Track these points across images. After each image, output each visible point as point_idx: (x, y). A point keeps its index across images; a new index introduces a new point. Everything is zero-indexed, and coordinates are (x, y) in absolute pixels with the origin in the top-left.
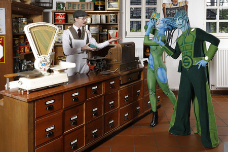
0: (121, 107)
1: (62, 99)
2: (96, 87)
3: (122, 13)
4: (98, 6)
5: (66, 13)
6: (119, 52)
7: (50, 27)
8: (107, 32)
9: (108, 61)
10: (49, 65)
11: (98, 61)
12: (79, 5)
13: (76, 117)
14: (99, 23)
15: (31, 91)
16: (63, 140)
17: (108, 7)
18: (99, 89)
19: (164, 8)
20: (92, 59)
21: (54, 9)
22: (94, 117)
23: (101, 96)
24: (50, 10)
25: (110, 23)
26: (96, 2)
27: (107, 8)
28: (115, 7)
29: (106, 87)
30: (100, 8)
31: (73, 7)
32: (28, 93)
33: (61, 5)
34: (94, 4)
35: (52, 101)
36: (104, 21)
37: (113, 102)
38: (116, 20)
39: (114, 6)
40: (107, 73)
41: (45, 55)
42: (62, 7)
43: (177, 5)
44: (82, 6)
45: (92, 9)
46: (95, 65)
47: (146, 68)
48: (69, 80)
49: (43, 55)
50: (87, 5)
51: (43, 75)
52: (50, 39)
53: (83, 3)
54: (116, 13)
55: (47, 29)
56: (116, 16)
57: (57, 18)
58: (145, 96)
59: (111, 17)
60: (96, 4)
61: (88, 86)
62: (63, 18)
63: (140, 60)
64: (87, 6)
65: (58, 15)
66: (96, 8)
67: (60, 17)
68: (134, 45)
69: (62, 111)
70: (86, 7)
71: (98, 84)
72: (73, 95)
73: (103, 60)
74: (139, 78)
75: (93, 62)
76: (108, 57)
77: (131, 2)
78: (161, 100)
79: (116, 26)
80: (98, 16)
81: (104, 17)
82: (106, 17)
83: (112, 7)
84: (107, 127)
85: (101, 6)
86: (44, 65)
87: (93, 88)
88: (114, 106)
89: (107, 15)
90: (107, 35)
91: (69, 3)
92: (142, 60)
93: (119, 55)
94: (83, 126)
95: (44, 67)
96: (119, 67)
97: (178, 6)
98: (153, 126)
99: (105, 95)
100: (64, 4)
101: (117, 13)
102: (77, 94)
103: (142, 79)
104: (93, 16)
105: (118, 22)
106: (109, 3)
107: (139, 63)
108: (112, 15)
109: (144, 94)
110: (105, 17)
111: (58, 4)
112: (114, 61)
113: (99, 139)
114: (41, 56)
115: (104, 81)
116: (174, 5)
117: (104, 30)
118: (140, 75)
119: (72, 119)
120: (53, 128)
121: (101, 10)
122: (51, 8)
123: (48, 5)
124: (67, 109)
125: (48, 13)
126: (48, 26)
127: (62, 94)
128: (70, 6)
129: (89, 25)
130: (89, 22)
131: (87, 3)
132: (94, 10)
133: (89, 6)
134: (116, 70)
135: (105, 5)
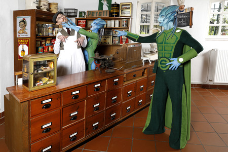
0: (124, 101)
5: (87, 20)
12: (97, 13)
13: (77, 113)
14: (113, 27)
16: (62, 134)
17: (122, 14)
21: (78, 17)
23: (104, 93)
25: (122, 27)
27: (120, 15)
28: (127, 14)
29: (109, 84)
30: (114, 14)
31: (92, 14)
34: (110, 11)
35: (50, 100)
36: (117, 26)
37: (116, 97)
38: (127, 24)
40: (112, 71)
42: (83, 15)
43: (182, 11)
44: (99, 14)
46: (101, 63)
53: (101, 11)
56: (128, 22)
58: (148, 90)
59: (124, 22)
62: (84, 23)
66: (111, 14)
68: (141, 46)
70: (102, 14)
77: (142, 10)
79: (127, 29)
80: (113, 22)
81: (117, 22)
82: (119, 22)
83: (125, 14)
85: (116, 13)
88: (115, 101)
89: (120, 20)
91: (89, 12)
97: (184, 12)
100: (85, 13)
101: (129, 19)
104: (109, 22)
105: (130, 26)
106: (122, 11)
108: (124, 20)
111: (81, 13)
112: (120, 59)
119: (72, 115)
122: (76, 16)
123: (72, 14)
124: (66, 106)
128: (90, 14)
129: (105, 29)
131: (104, 11)
132: (109, 17)
133: (105, 13)
134: (121, 68)
135: (119, 13)
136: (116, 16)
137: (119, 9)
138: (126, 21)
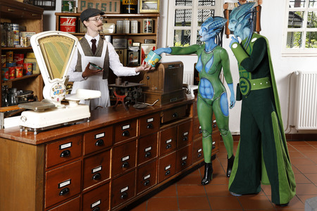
0: (161, 156)
1: (82, 142)
2: (128, 126)
3: (163, 17)
4: (127, 6)
5: (78, 17)
6: (161, 75)
7: (66, 38)
8: (140, 47)
9: (145, 88)
10: (64, 93)
13: (100, 169)
15: (39, 131)
16: (82, 200)
17: (143, 8)
18: (132, 128)
19: (226, 10)
20: (122, 86)
21: (59, 9)
22: (124, 169)
23: (135, 140)
24: (52, 13)
25: (144, 33)
26: (124, 1)
27: (141, 10)
28: (152, 9)
29: (141, 126)
30: (129, 9)
31: (89, 6)
32: (35, 133)
33: (70, 4)
34: (121, 3)
35: (69, 145)
36: (135, 31)
37: (150, 148)
38: (153, 29)
39: (151, 6)
40: (142, 106)
41: (59, 79)
42: (70, 8)
44: (102, 6)
45: (118, 11)
46: (126, 95)
48: (91, 115)
49: (55, 79)
50: (111, 5)
51: (56, 108)
52: (67, 56)
53: (104, 1)
54: (154, 17)
55: (62, 41)
56: (154, 22)
57: (64, 24)
58: (195, 141)
59: (147, 23)
60: (124, 3)
61: (115, 126)
62: (73, 24)
63: (189, 87)
64: (110, 7)
65: (65, 20)
66: (123, 10)
67: (69, 23)
68: (183, 66)
69: (81, 159)
70: (108, 8)
71: (131, 121)
73: (136, 87)
74: (188, 114)
75: (122, 91)
76: (143, 83)
77: (176, 1)
78: (216, 148)
79: (153, 38)
80: (127, 23)
81: (135, 23)
82: (139, 23)
83: (148, 8)
84: (142, 184)
85: (132, 6)
86: (58, 93)
87: (124, 128)
88: (151, 154)
89: (140, 20)
90: (139, 51)
91: (82, 1)
92: (192, 88)
93: (160, 81)
94: (108, 182)
95: (57, 96)
96: (160, 98)
98: (205, 184)
99: (139, 138)
100: (73, 3)
101: (156, 17)
103: (191, 116)
104: (119, 22)
105: (157, 31)
106: (143, 2)
107: (188, 92)
108: (147, 20)
109: (193, 139)
110: (137, 24)
111: (65, 3)
112: (153, 88)
113: (129, 201)
114: (53, 80)
115: (138, 118)
117: (134, 44)
118: (189, 109)
119: (94, 171)
120: (69, 182)
121: (131, 13)
122: (53, 8)
123: (49, 4)
124: (88, 156)
125: (48, 17)
126: (63, 37)
127: (82, 134)
128: (84, 6)
130: (112, 31)
131: (111, 3)
132: (121, 13)
133: (113, 6)
134: (155, 102)
135: (137, 6)
136: (132, 12)
138: (150, 22)
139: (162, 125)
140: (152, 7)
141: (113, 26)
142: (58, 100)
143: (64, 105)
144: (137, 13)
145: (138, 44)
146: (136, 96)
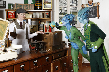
1: (14, 69)
2: (36, 61)
3: (54, 11)
4: (37, 6)
5: (15, 11)
6: (51, 38)
7: (4, 21)
9: (44, 43)
10: (4, 47)
11: (37, 44)
12: (24, 6)
14: (38, 18)
17: (44, 7)
18: (39, 62)
20: (34, 42)
21: (7, 8)
23: (40, 67)
24: (4, 9)
25: (46, 18)
26: (36, 4)
28: (49, 7)
29: (43, 61)
30: (38, 8)
31: (20, 7)
33: (12, 6)
34: (35, 5)
36: (41, 17)
38: (49, 16)
40: (44, 51)
42: (12, 7)
43: (91, 6)
44: (26, 7)
45: (33, 8)
46: (36, 46)
47: (70, 48)
48: (18, 56)
50: (30, 6)
52: (5, 30)
53: (27, 4)
54: (49, 11)
55: (2, 23)
56: (50, 13)
57: (9, 14)
59: (46, 14)
60: (36, 5)
61: (31, 60)
62: (14, 14)
63: (66, 43)
64: (30, 7)
65: (10, 13)
66: (36, 8)
67: (11, 14)
68: (62, 33)
70: (29, 7)
71: (38, 59)
72: (21, 66)
73: (40, 43)
74: (65, 54)
75: (34, 45)
76: (44, 41)
77: (60, 4)
78: (80, 69)
79: (49, 20)
80: (37, 14)
82: (43, 14)
83: (47, 7)
85: (39, 6)
86: (1, 47)
87: (35, 62)
89: (44, 12)
90: (44, 26)
91: (17, 4)
93: (51, 40)
96: (52, 47)
97: (93, 6)
99: (42, 66)
100: (13, 5)
102: (24, 65)
103: (67, 55)
104: (34, 14)
105: (51, 17)
106: (44, 4)
107: (65, 45)
108: (47, 12)
111: (9, 5)
112: (48, 43)
115: (42, 57)
116: (90, 6)
117: (41, 23)
122: (5, 7)
123: (2, 6)
125: (2, 11)
126: (2, 21)
127: (13, 66)
128: (18, 7)
129: (31, 20)
130: (31, 17)
131: (30, 5)
132: (34, 10)
134: (49, 50)
135: (42, 6)
136: (40, 9)
137: (42, 3)
138: (48, 13)
139: (53, 60)
140: (49, 6)
141: (31, 15)
142: (1, 50)
143: (4, 52)
144: (42, 9)
145: (43, 23)
146: (40, 47)
